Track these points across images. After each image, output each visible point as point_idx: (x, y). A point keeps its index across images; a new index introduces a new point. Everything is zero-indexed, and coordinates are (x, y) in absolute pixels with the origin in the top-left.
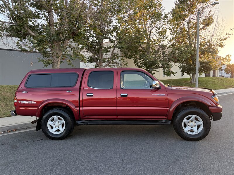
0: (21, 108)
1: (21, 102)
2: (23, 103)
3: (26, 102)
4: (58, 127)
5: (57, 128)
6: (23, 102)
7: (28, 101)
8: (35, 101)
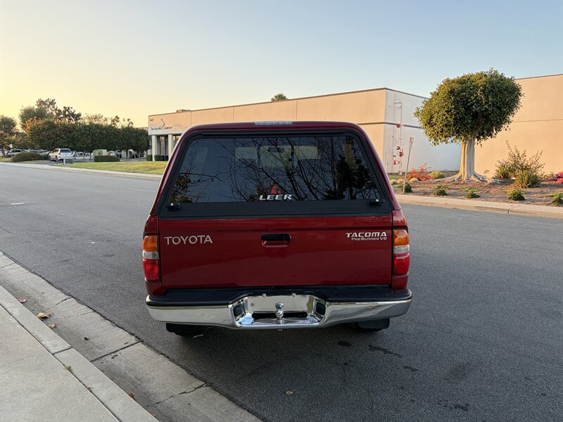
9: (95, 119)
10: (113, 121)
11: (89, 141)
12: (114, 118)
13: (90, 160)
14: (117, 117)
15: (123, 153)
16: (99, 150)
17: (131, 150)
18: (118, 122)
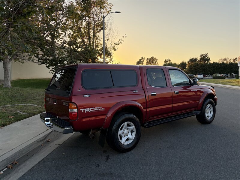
0: (84, 120)
1: (84, 111)
2: (88, 112)
3: (91, 109)
4: (127, 136)
5: (126, 138)
6: (87, 110)
7: (94, 108)
8: (103, 108)
9: (225, 60)
10: (234, 60)
11: (212, 70)
12: (234, 58)
13: (212, 78)
14: (236, 58)
15: (229, 75)
16: (216, 74)
17: (233, 74)
18: (236, 60)
